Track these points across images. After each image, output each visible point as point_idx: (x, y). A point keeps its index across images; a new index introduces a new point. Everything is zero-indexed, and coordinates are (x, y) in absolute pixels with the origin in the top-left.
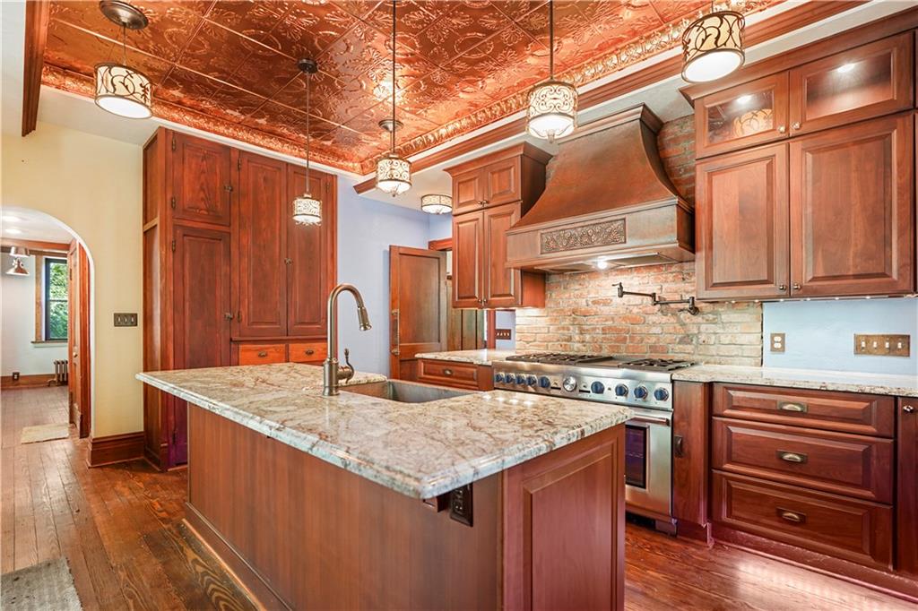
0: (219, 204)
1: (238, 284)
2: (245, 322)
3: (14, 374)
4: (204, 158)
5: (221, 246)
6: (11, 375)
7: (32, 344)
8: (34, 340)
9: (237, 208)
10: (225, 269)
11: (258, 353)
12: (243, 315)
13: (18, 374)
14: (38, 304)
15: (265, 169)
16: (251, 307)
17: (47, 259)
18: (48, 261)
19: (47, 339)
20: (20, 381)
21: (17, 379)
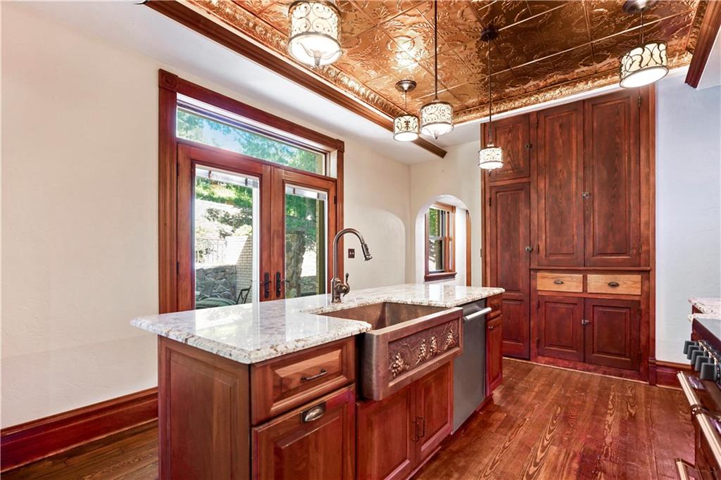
0: (521, 162)
1: (536, 223)
2: (542, 253)
4: (510, 131)
5: (523, 195)
9: (536, 160)
10: (525, 211)
11: (554, 280)
12: (542, 247)
15: (561, 117)
16: (548, 240)
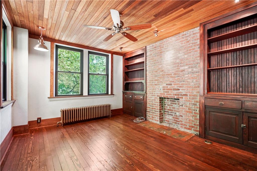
3: (38, 119)
6: (37, 120)
7: (48, 99)
8: (49, 96)
13: (40, 119)
14: (52, 73)
17: (56, 45)
18: (57, 47)
19: (56, 95)
20: (42, 123)
21: (40, 122)
